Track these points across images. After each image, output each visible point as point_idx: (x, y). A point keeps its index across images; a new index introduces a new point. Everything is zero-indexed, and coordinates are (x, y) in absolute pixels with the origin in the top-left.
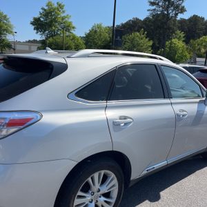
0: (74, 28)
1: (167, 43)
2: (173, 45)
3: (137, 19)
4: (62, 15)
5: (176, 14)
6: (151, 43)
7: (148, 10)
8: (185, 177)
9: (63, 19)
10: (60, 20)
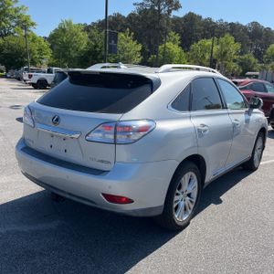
0: (33, 24)
1: (160, 47)
2: (167, 50)
3: (119, 15)
4: (15, 6)
5: (169, 11)
6: (140, 47)
7: (135, 4)
8: (231, 187)
9: (16, 11)
10: (12, 13)
